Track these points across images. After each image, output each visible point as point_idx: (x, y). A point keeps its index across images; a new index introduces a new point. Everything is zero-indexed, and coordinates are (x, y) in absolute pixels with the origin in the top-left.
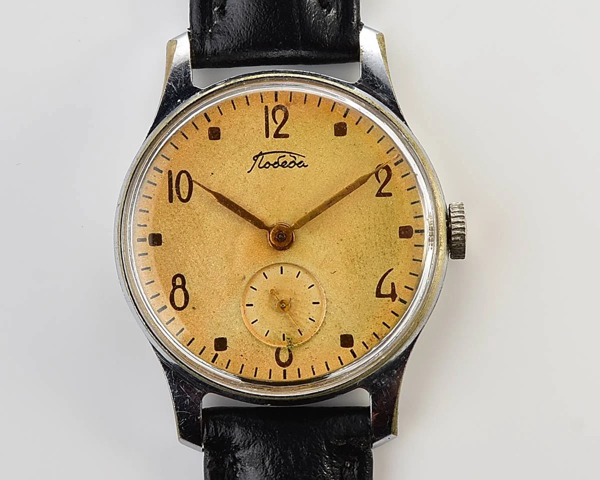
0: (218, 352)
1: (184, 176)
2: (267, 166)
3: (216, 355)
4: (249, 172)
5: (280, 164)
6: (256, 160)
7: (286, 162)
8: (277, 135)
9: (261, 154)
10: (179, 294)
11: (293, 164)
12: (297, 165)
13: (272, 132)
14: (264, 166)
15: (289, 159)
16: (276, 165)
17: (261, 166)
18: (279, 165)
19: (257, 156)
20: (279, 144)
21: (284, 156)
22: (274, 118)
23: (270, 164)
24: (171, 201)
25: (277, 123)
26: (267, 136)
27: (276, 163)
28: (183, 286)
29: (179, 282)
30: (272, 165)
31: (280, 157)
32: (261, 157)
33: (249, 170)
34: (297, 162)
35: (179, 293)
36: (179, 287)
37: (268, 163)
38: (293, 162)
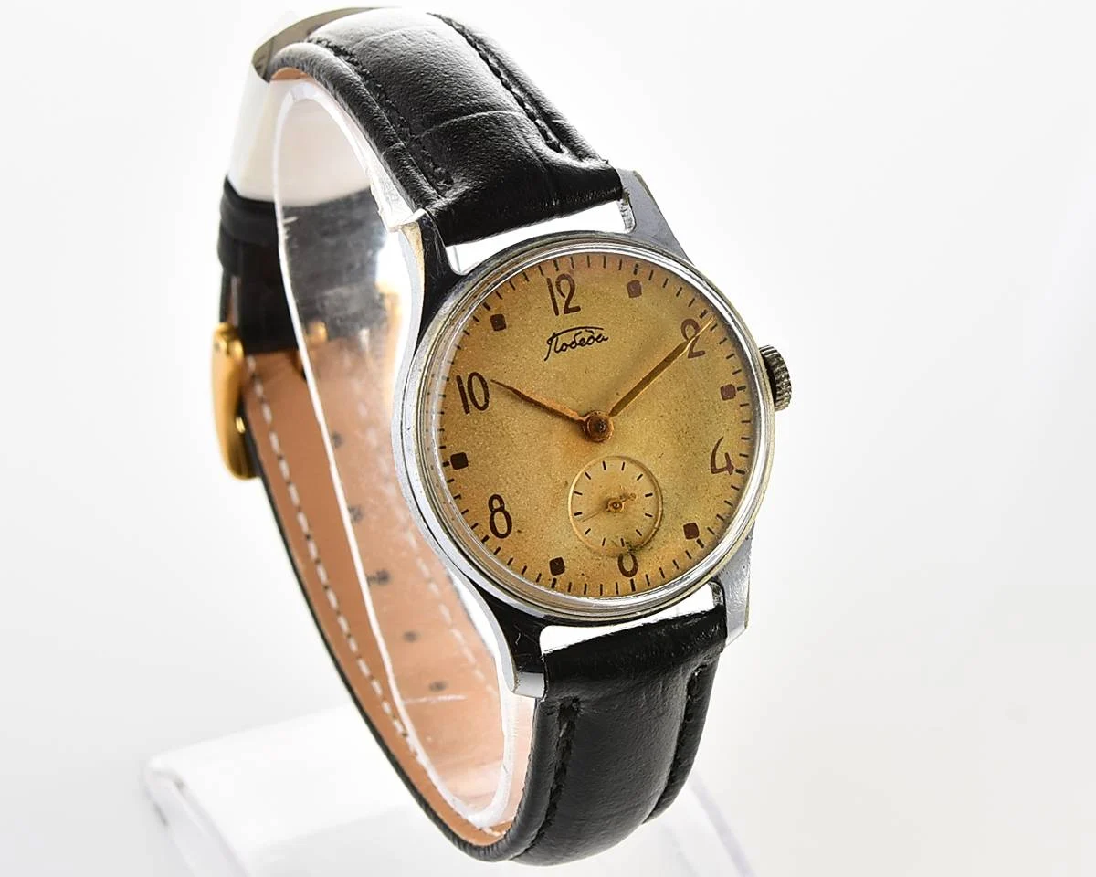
0: (556, 577)
1: (475, 379)
2: (564, 348)
3: (555, 580)
4: (545, 360)
5: (578, 342)
6: (550, 344)
7: (583, 339)
8: (567, 311)
9: (555, 336)
10: (500, 520)
11: (592, 340)
12: (596, 339)
13: (561, 307)
14: (561, 349)
15: (586, 335)
16: (574, 345)
17: (558, 349)
18: (577, 345)
19: (551, 339)
20: (572, 320)
21: (580, 333)
22: (559, 290)
23: (567, 346)
24: (467, 411)
25: (564, 296)
26: (557, 314)
27: (573, 343)
28: (502, 509)
29: (496, 504)
30: (570, 346)
31: (576, 335)
32: (555, 339)
33: (545, 357)
34: (596, 337)
35: (500, 518)
36: (497, 510)
37: (564, 344)
38: (592, 337)
